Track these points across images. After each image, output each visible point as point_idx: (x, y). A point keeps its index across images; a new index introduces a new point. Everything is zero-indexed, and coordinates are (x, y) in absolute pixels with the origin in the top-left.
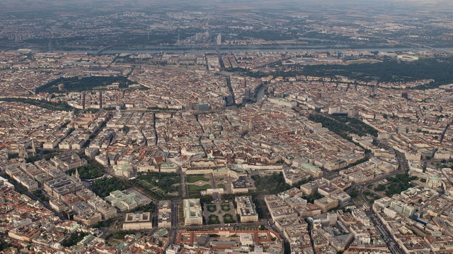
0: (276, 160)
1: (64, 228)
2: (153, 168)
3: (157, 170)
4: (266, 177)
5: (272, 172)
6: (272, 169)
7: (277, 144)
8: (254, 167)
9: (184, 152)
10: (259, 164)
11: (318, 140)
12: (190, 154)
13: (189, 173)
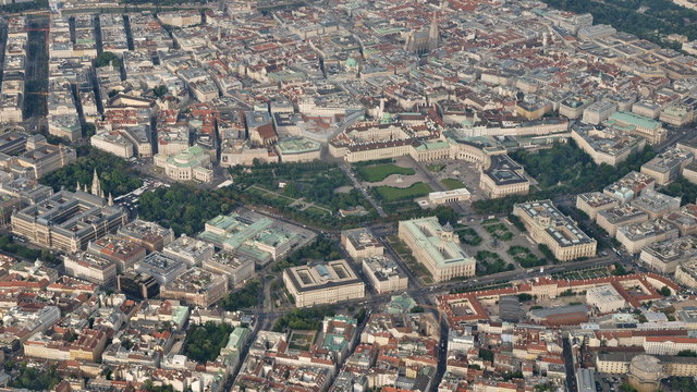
0: (541, 112)
1: (155, 318)
2: (263, 155)
3: (276, 159)
4: (542, 153)
5: (549, 140)
6: (546, 132)
7: (521, 73)
8: (501, 133)
9: (307, 107)
10: (510, 124)
11: (606, 55)
12: (328, 113)
13: (356, 160)
